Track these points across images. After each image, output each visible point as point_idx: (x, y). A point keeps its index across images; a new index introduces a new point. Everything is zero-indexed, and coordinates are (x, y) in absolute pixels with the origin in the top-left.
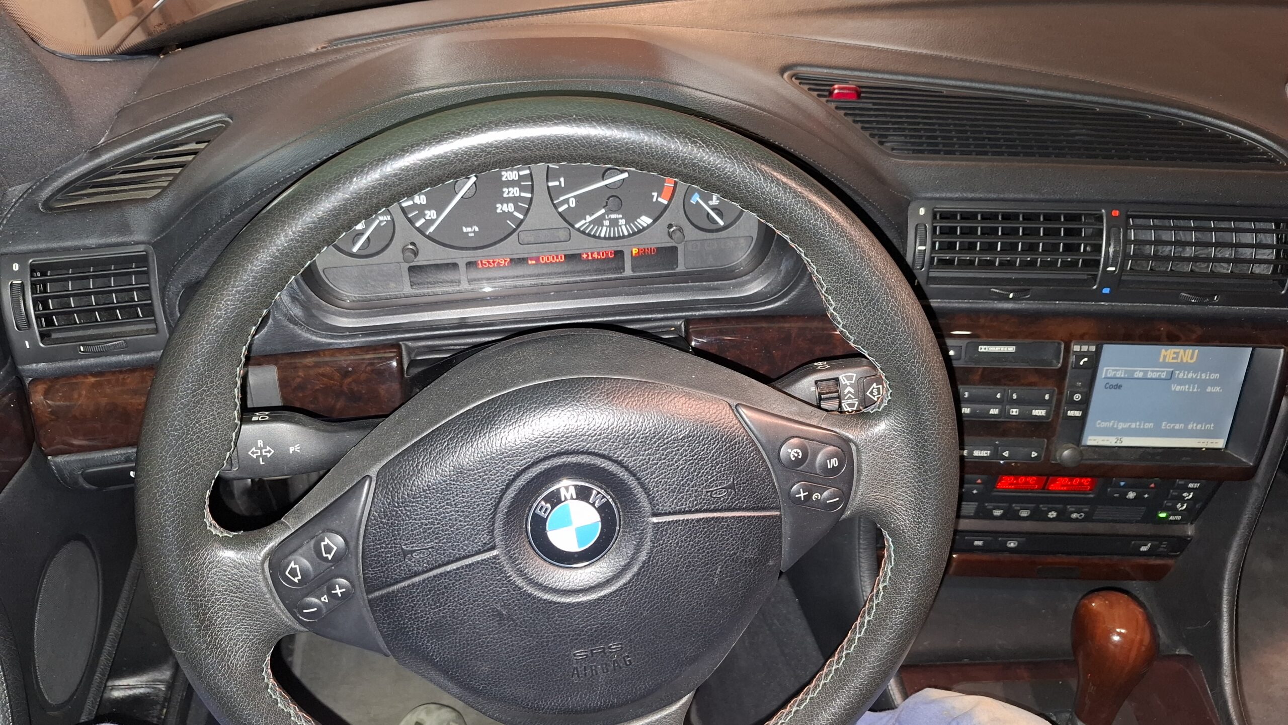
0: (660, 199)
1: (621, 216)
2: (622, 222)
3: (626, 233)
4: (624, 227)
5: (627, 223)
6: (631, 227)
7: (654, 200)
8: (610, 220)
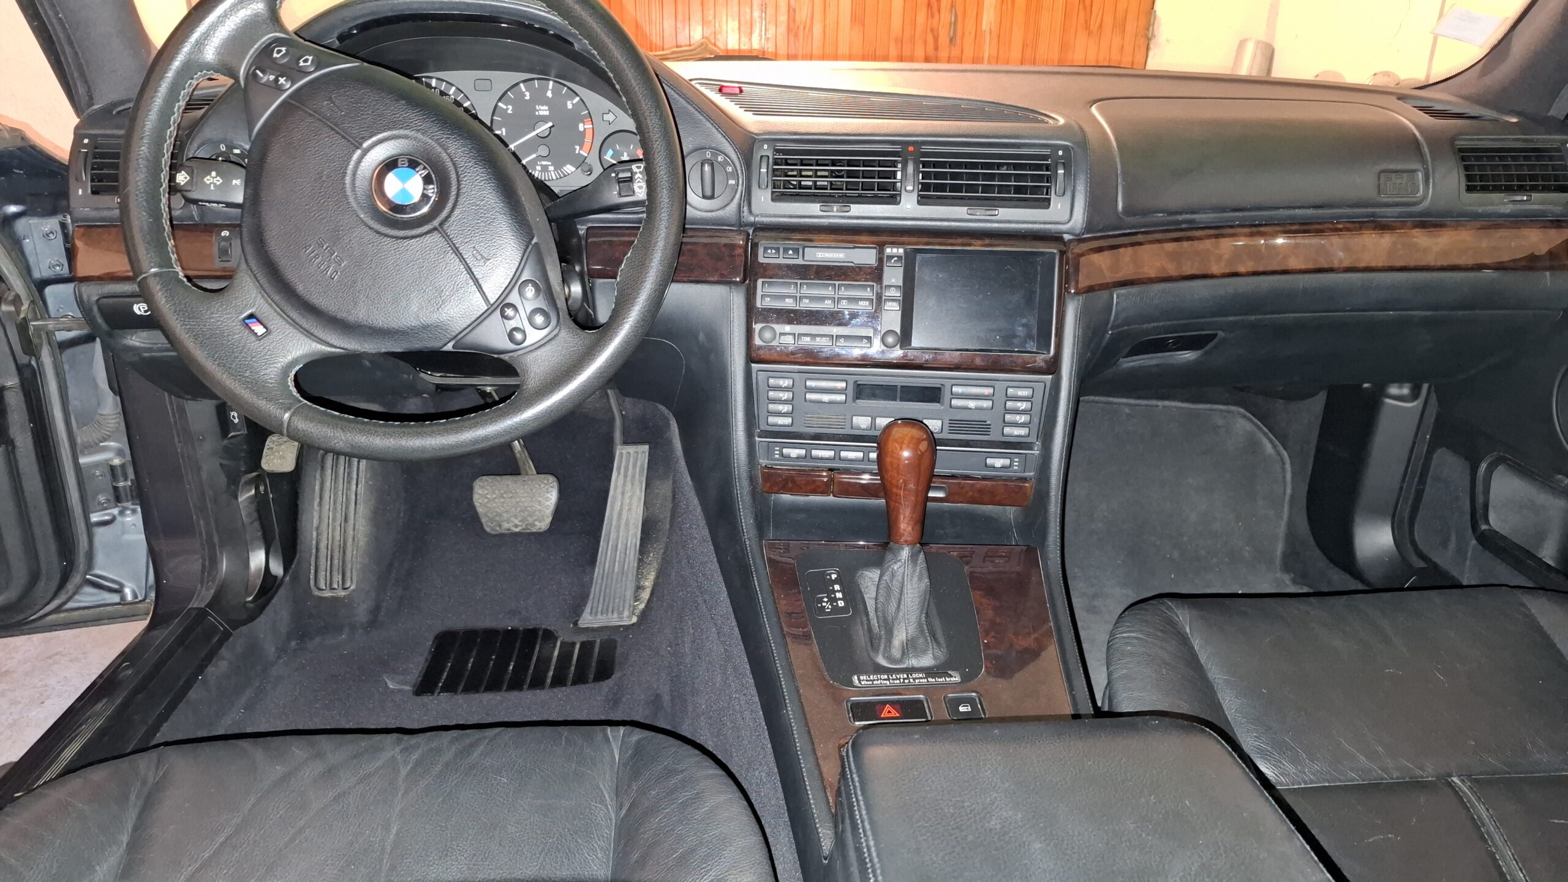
0: (581, 152)
1: (550, 163)
2: (551, 168)
3: (554, 178)
4: (552, 173)
5: (555, 170)
6: (558, 173)
7: (577, 152)
8: (541, 165)
